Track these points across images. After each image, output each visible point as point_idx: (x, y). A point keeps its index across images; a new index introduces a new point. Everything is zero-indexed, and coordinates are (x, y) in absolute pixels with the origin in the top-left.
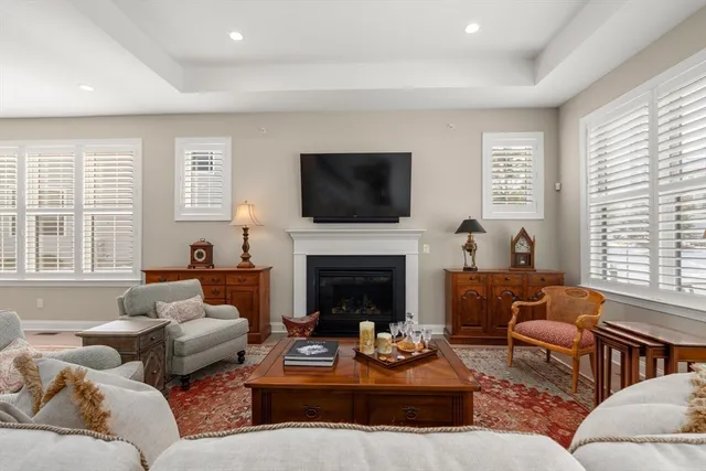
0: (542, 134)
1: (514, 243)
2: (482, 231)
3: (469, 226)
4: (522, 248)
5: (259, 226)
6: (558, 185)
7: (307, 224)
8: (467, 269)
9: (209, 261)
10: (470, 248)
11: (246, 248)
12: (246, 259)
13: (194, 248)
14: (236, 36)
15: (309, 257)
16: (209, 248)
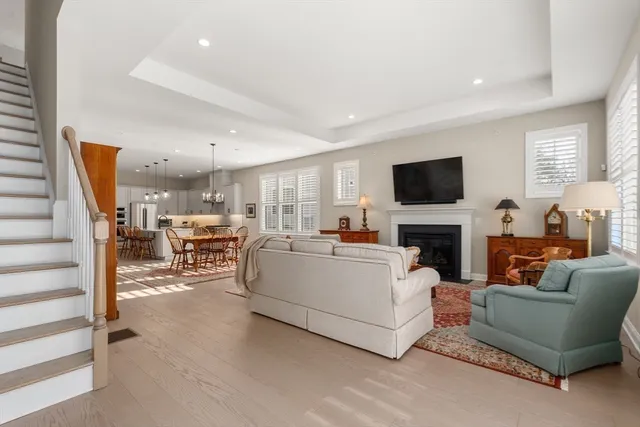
0: (585, 125)
1: (547, 216)
2: (516, 207)
3: (506, 204)
4: (555, 220)
5: (372, 208)
6: (603, 166)
7: (398, 206)
8: (504, 236)
9: (348, 227)
10: (506, 220)
11: (365, 220)
12: (364, 226)
13: (341, 219)
14: (351, 117)
15: (399, 226)
16: (348, 220)
